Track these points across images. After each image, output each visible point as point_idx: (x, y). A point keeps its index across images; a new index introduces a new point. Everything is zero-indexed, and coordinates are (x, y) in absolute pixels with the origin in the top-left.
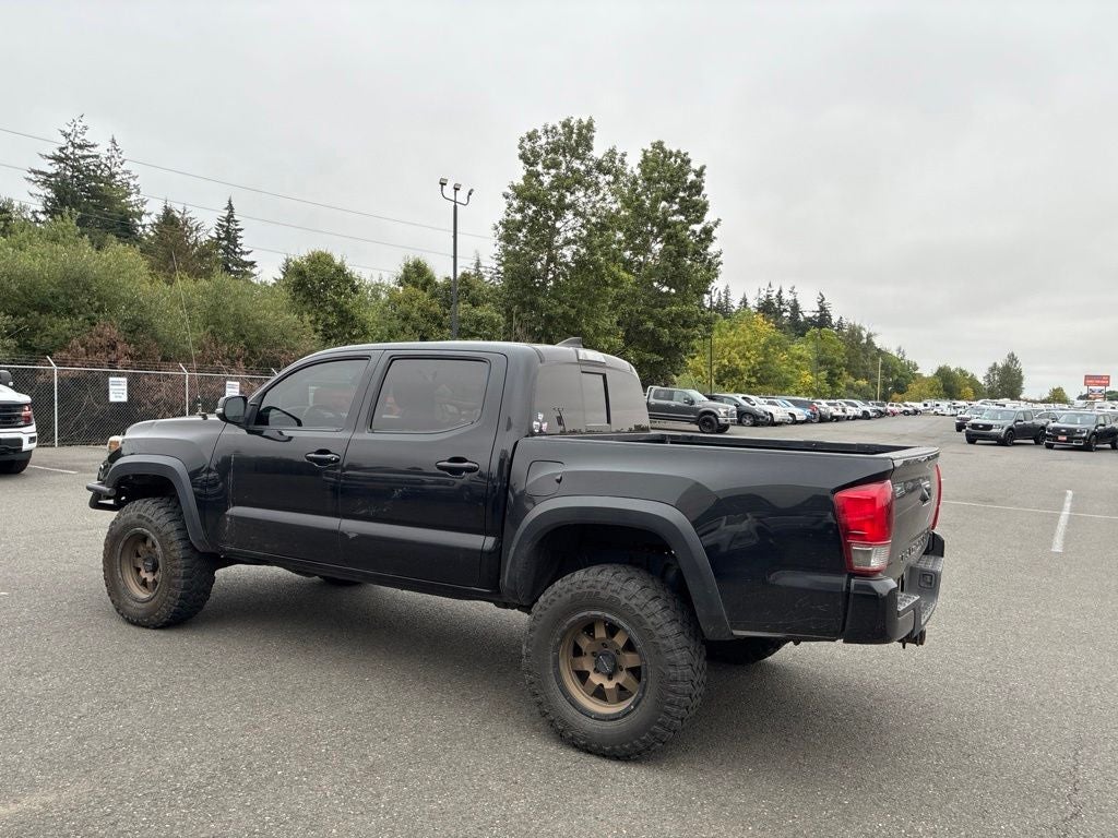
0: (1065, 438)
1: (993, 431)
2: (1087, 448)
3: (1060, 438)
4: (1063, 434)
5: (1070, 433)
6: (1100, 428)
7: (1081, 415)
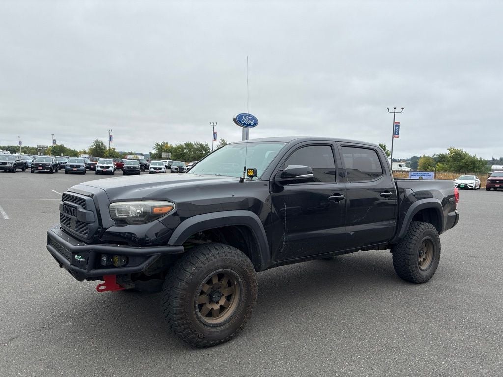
0: (41, 168)
1: (7, 165)
2: (51, 172)
3: (39, 168)
4: (41, 166)
5: (44, 166)
6: (54, 163)
7: (45, 158)
